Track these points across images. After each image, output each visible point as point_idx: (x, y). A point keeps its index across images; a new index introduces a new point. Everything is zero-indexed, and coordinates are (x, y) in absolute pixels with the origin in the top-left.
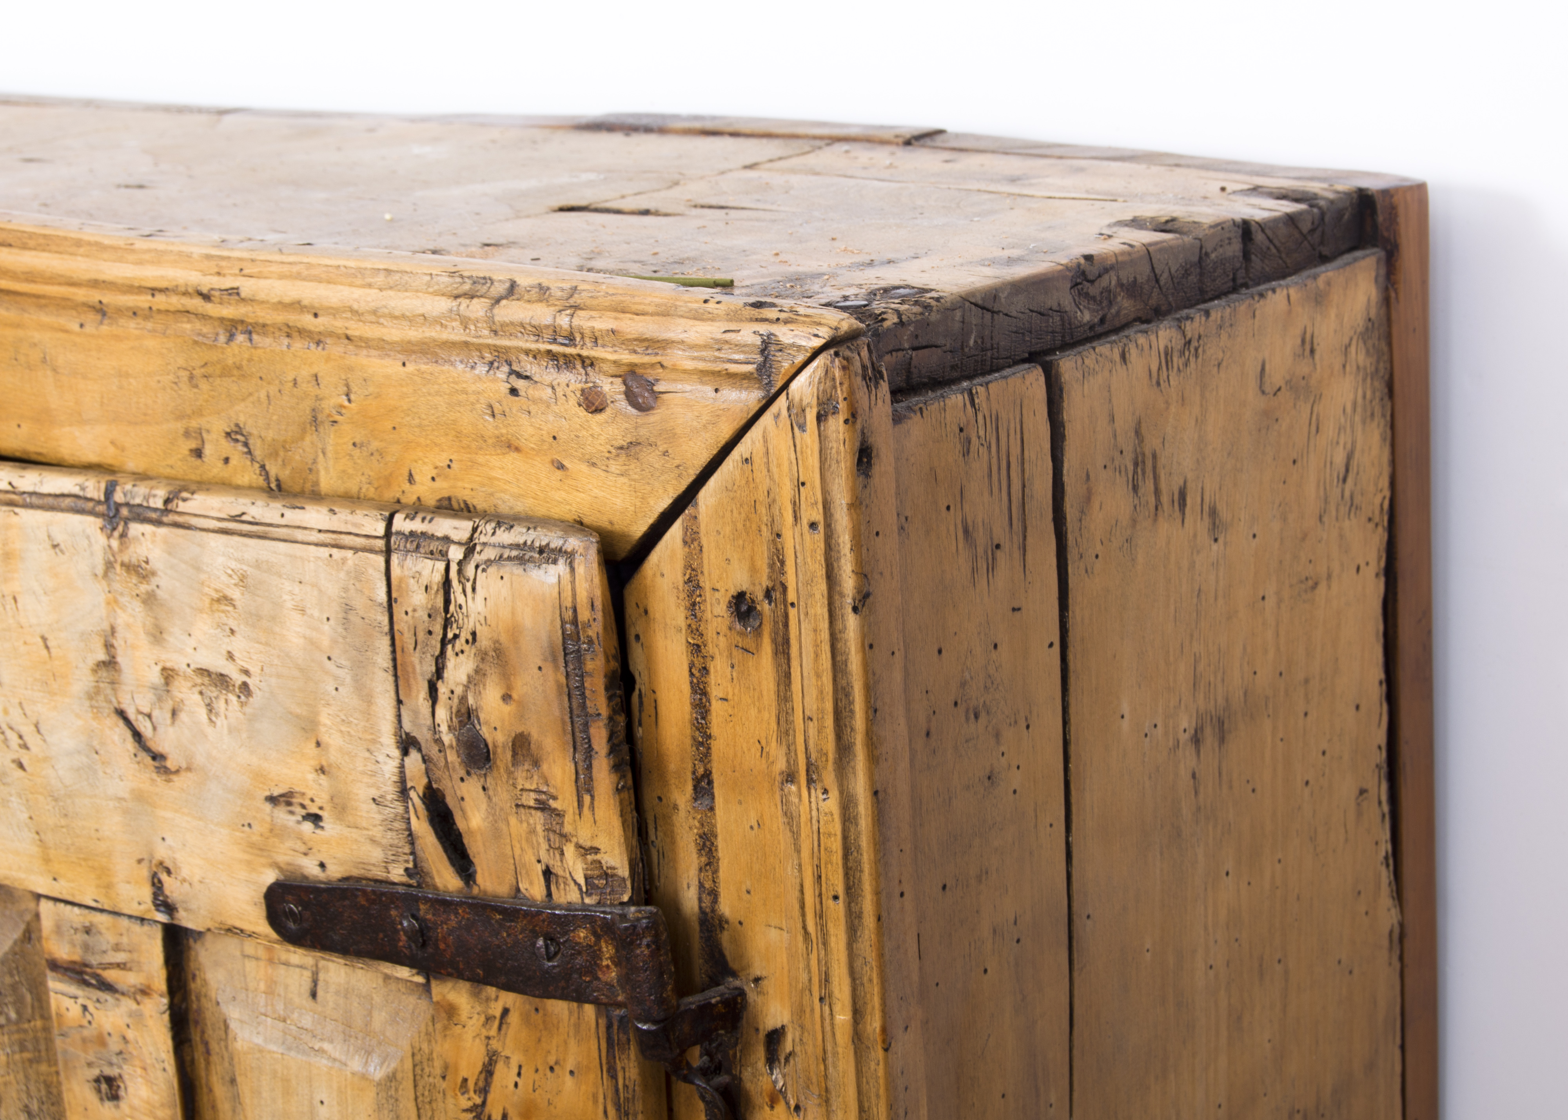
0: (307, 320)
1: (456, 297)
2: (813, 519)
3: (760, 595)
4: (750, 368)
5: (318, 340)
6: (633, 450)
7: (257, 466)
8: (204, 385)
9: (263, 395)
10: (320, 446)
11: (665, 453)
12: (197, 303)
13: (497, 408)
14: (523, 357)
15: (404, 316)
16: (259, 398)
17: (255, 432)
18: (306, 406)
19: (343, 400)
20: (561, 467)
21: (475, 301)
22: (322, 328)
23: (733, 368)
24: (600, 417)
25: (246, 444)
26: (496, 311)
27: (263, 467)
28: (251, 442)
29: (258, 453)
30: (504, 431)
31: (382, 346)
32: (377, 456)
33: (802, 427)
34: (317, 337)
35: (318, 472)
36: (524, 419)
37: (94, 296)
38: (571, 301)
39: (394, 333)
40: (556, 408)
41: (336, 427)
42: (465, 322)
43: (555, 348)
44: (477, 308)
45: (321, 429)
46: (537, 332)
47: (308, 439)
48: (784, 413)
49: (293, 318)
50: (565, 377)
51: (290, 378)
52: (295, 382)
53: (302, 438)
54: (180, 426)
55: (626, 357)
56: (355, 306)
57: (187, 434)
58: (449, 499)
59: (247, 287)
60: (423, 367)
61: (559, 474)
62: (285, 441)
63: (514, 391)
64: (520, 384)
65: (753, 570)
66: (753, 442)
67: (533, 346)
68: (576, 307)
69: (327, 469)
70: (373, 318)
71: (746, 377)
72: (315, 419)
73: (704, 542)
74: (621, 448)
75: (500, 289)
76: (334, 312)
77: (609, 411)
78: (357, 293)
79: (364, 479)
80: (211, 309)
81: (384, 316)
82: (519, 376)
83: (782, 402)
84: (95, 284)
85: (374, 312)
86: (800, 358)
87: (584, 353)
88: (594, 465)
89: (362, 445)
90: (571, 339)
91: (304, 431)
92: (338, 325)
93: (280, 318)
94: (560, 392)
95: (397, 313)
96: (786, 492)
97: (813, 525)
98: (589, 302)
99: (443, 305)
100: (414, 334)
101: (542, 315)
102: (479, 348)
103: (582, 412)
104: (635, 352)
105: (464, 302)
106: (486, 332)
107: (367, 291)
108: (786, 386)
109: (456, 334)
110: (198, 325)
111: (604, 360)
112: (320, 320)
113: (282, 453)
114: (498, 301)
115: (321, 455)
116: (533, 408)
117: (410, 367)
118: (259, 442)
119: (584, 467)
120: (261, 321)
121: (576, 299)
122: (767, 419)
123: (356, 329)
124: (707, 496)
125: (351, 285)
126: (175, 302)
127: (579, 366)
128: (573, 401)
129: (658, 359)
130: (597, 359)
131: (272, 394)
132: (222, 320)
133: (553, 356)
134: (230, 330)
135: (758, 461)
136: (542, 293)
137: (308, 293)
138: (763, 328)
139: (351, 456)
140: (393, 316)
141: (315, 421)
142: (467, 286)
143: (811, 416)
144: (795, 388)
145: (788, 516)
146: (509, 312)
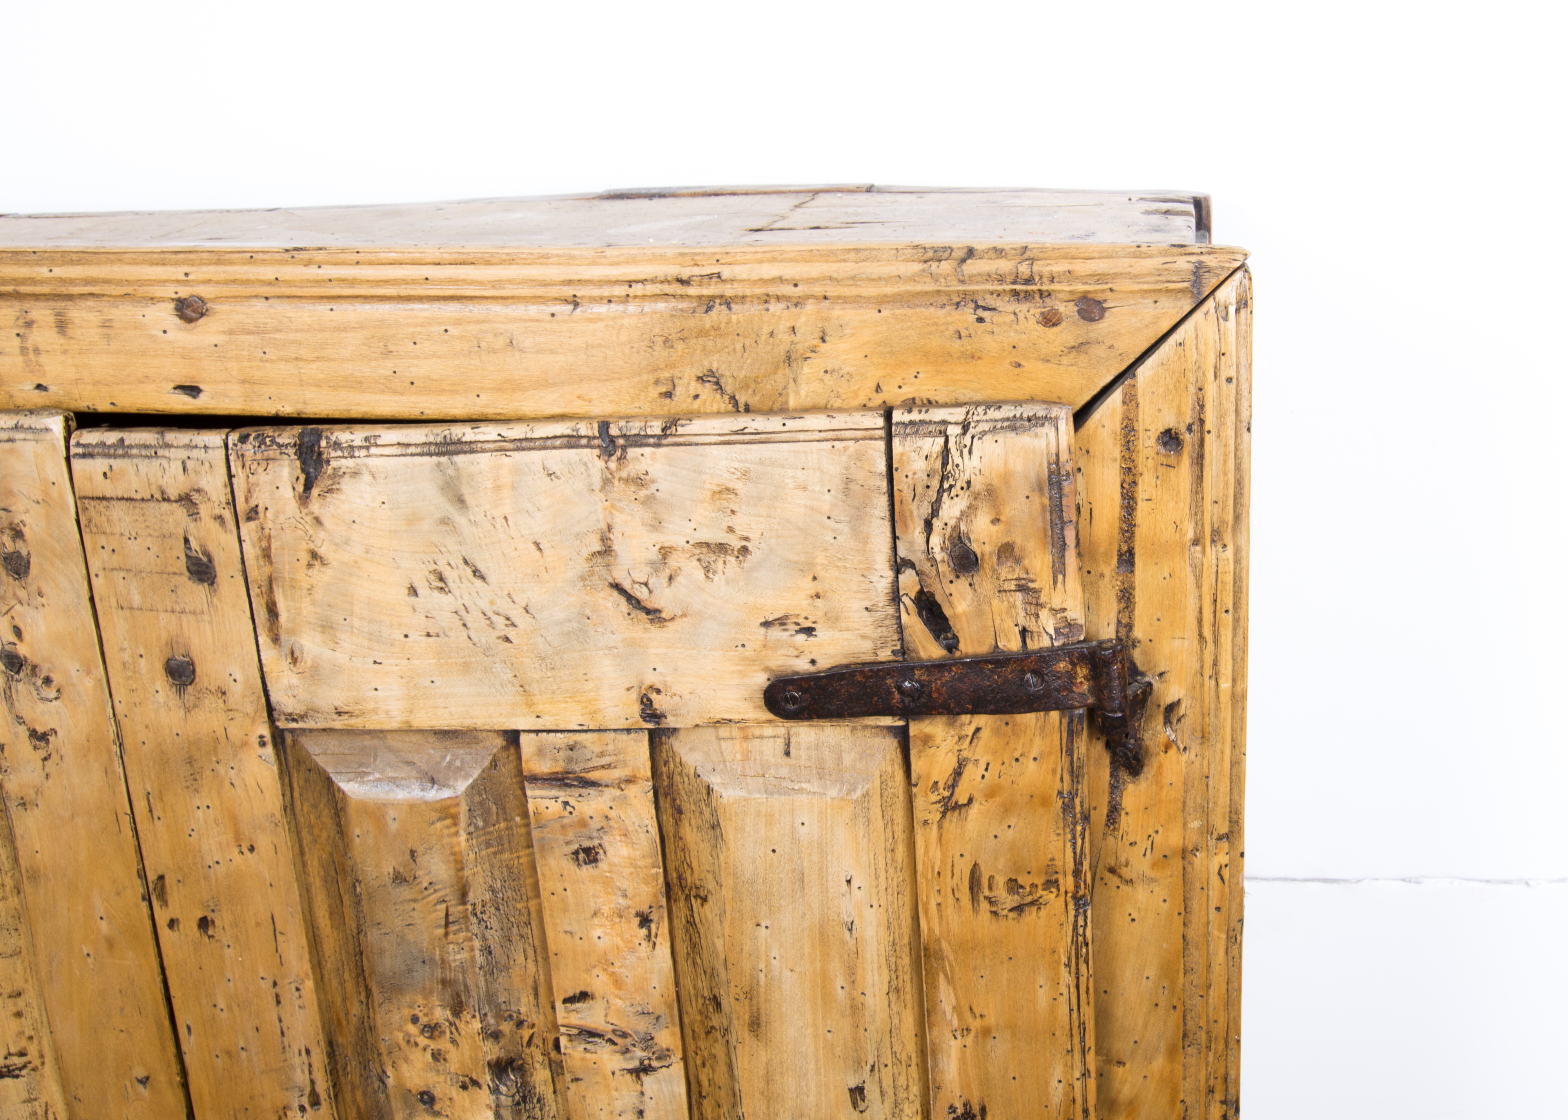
0: (787, 290)
1: (926, 262)
2: (1229, 376)
3: (1183, 428)
4: (1186, 285)
5: (797, 303)
6: (1083, 348)
7: (726, 398)
8: (680, 346)
9: (739, 347)
10: (791, 376)
11: (1111, 347)
12: (675, 288)
13: (964, 333)
14: (988, 296)
15: (880, 279)
16: (734, 350)
17: (728, 373)
18: (782, 349)
19: (818, 342)
20: (1019, 365)
21: (943, 262)
22: (801, 294)
23: (1171, 286)
24: (1055, 329)
25: (717, 383)
26: (964, 267)
27: (733, 398)
28: (722, 382)
29: (729, 389)
30: (969, 348)
31: (857, 301)
32: (847, 377)
33: (1226, 319)
34: (795, 301)
35: (788, 394)
36: (988, 338)
37: (569, 291)
38: (1026, 256)
39: (872, 291)
40: (1018, 328)
41: (809, 361)
42: (935, 278)
43: (1018, 287)
44: (946, 267)
45: (794, 365)
46: (1001, 279)
47: (780, 372)
48: (1213, 310)
49: (772, 290)
51: (766, 330)
52: (772, 334)
53: (775, 373)
54: (651, 378)
55: (1081, 288)
56: (835, 275)
57: (657, 382)
58: (914, 399)
59: (726, 273)
60: (897, 312)
61: (1017, 370)
62: (758, 377)
63: (980, 320)
64: (986, 314)
65: (1179, 413)
66: (1186, 332)
67: (1000, 288)
68: (1033, 260)
69: (797, 393)
70: (852, 282)
71: (1182, 291)
72: (789, 358)
73: (1141, 400)
74: (1073, 347)
75: (961, 254)
76: (813, 281)
77: (1064, 324)
78: (835, 266)
79: (832, 395)
80: (692, 291)
81: (861, 280)
82: (985, 309)
83: (1210, 304)
84: (569, 282)
85: (853, 278)
86: (1225, 275)
87: (1044, 288)
88: (1048, 361)
89: (833, 371)
90: (1029, 281)
91: (777, 367)
92: (818, 290)
93: (759, 291)
94: (1021, 316)
95: (874, 277)
96: (1211, 360)
97: (1229, 380)
98: (1041, 255)
99: (917, 267)
100: (889, 290)
101: (1005, 266)
102: (948, 294)
103: (1040, 328)
104: (1086, 283)
105: (934, 265)
106: (955, 283)
107: (844, 264)
108: (1213, 292)
109: (931, 287)
110: (673, 303)
111: (1059, 291)
112: (800, 288)
113: (753, 386)
114: (963, 261)
115: (792, 383)
116: (996, 330)
117: (885, 313)
118: (730, 380)
119: (1040, 365)
120: (741, 294)
121: (1028, 254)
122: (1198, 315)
123: (832, 291)
124: (1144, 372)
125: (827, 261)
126: (650, 289)
127: (1037, 296)
128: (1032, 321)
129: (1110, 286)
130: (1054, 291)
131: (747, 344)
132: (700, 297)
133: (1015, 293)
134: (709, 304)
135: (1190, 344)
136: (999, 252)
137: (789, 271)
138: (1194, 259)
139: (822, 380)
140: (870, 280)
141: (789, 359)
142: (930, 254)
143: (1232, 309)
144: (1221, 294)
145: (1210, 376)
146: (972, 267)
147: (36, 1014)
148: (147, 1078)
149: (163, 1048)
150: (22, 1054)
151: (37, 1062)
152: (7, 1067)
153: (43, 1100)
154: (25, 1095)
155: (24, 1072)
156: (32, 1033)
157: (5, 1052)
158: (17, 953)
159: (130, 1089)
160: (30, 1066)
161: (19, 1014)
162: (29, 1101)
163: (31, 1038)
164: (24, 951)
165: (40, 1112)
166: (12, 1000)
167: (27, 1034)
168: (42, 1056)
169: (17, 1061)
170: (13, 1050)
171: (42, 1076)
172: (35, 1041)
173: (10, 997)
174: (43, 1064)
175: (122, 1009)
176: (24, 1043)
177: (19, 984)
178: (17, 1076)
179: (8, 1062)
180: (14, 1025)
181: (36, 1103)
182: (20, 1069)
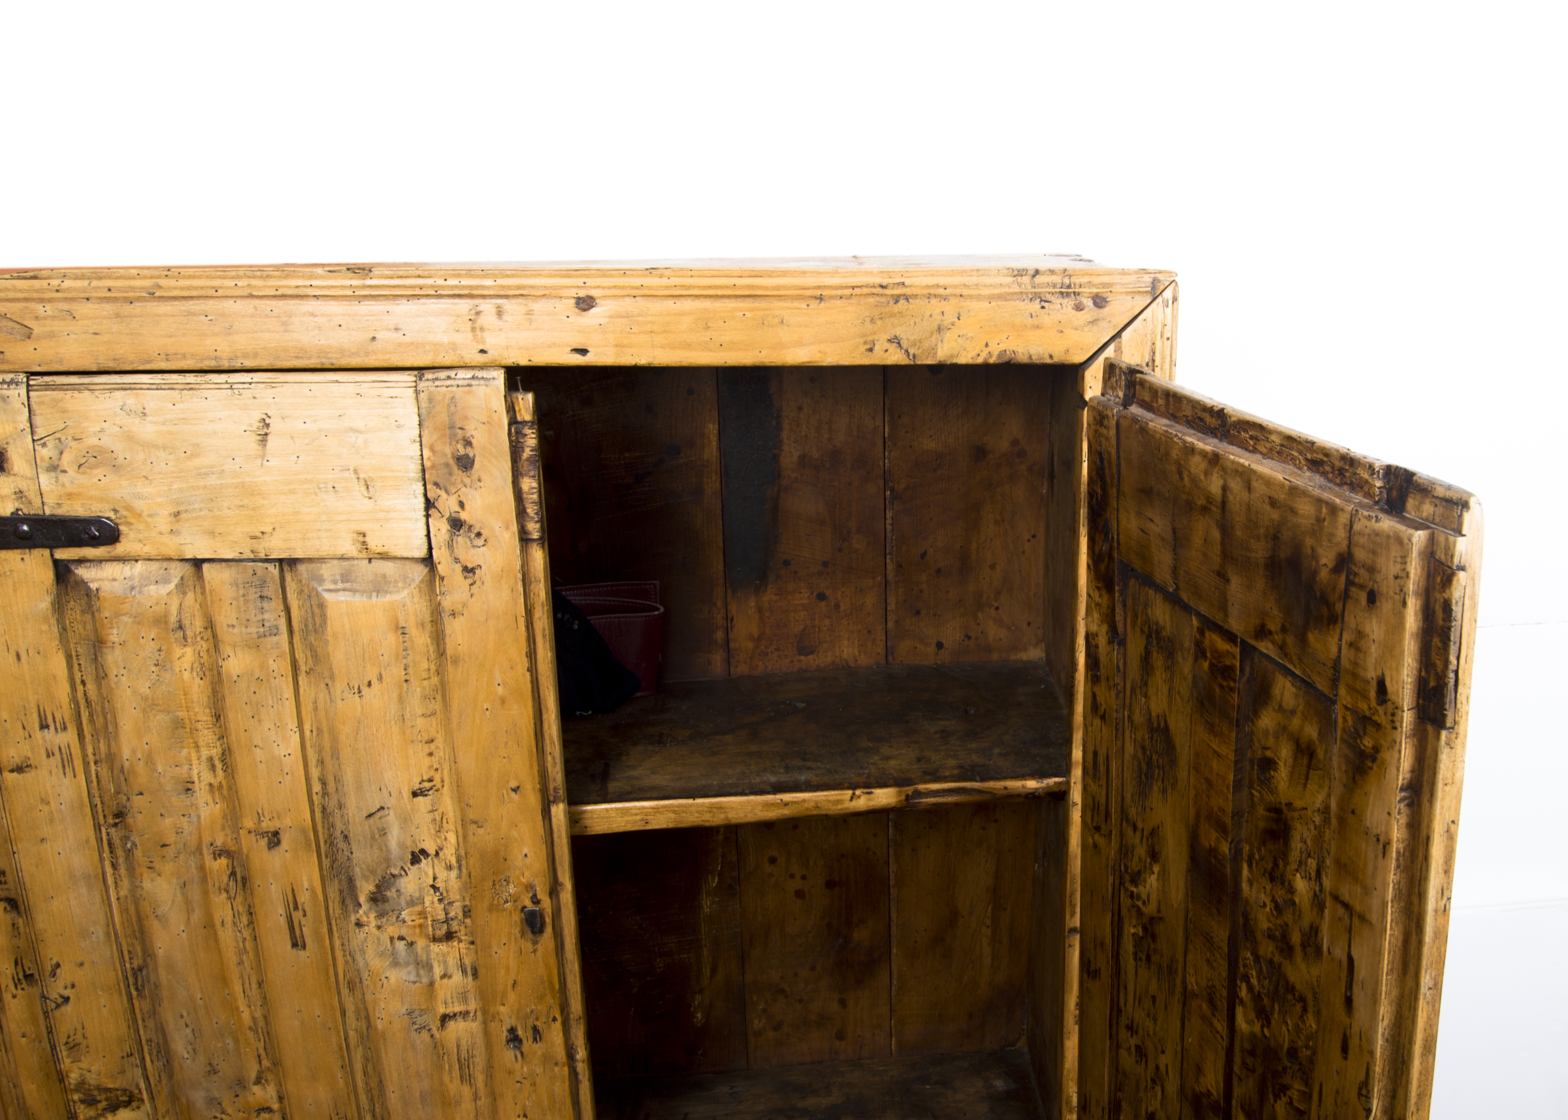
0: (941, 291)
1: (1014, 276)
3: (1144, 365)
4: (1148, 289)
5: (946, 298)
6: (1095, 322)
7: (903, 351)
8: (879, 322)
9: (912, 322)
10: (940, 339)
11: (1110, 322)
12: (879, 291)
13: (1034, 315)
14: (1047, 295)
15: (991, 286)
16: (910, 324)
17: (905, 337)
18: (935, 325)
19: (956, 320)
20: (1062, 332)
21: (1023, 277)
22: (947, 293)
23: (1141, 290)
24: (1081, 312)
25: (899, 343)
26: (1035, 279)
27: (907, 351)
28: (901, 342)
29: (905, 346)
30: (1036, 322)
31: (979, 298)
32: (970, 339)
33: (1167, 306)
35: (937, 349)
36: (1046, 317)
37: (818, 293)
38: (1066, 274)
39: (986, 292)
40: (1062, 312)
41: (950, 331)
42: (1019, 285)
43: (1063, 290)
44: (1026, 279)
45: (942, 332)
46: (1054, 286)
47: (934, 337)
48: (1161, 302)
49: (933, 291)
50: (1065, 301)
51: (928, 313)
52: (931, 316)
53: (931, 337)
54: (862, 340)
55: (1095, 290)
56: (965, 284)
57: (865, 343)
58: (1005, 351)
59: (908, 282)
60: (999, 303)
61: (1060, 335)
62: (921, 339)
63: (1043, 307)
64: (1046, 305)
65: (1143, 357)
66: (1147, 313)
67: (1054, 290)
68: (1070, 276)
69: (942, 348)
70: (975, 287)
71: (1146, 292)
73: (1123, 349)
74: (1090, 322)
75: (1031, 272)
76: (955, 287)
77: (1086, 310)
78: (967, 279)
79: (961, 349)
80: (887, 292)
81: (981, 286)
82: (1046, 301)
83: (1160, 299)
84: (819, 287)
85: (977, 285)
86: (1167, 283)
87: (1076, 290)
88: (1077, 329)
89: (963, 336)
90: (1069, 287)
91: (932, 334)
92: (958, 291)
93: (926, 292)
94: (1064, 305)
95: (987, 284)
96: (1159, 328)
97: (1168, 339)
98: (1074, 273)
99: (1010, 279)
100: (996, 291)
101: (1057, 279)
102: (1027, 294)
103: (1074, 312)
104: (1098, 288)
105: (1019, 278)
106: (1030, 288)
107: (971, 278)
108: (1161, 293)
109: (1015, 290)
110: (878, 299)
111: (1084, 292)
112: (947, 290)
113: (918, 344)
114: (1034, 276)
115: (940, 342)
116: (1051, 313)
117: (993, 304)
119: (1073, 331)
120: (915, 294)
121: (1068, 273)
122: (1154, 305)
123: (965, 292)
124: (1125, 334)
125: (964, 276)
126: (866, 291)
127: (1072, 295)
128: (1070, 308)
129: (1110, 289)
130: (1081, 292)
131: (917, 321)
132: (892, 296)
133: (1062, 293)
134: (897, 299)
135: (1149, 320)
136: (1052, 272)
137: (942, 281)
138: (1152, 276)
139: (956, 341)
140: (986, 286)
141: (939, 329)
142: (1016, 273)
143: (1170, 302)
144: (1164, 294)
145: (1159, 337)
146: (1038, 279)
147: (442, 754)
148: (518, 787)
149: (531, 766)
150: (430, 780)
151: (439, 785)
152: (420, 789)
153: (440, 811)
154: (430, 808)
155: (430, 793)
156: (438, 766)
157: (420, 779)
158: (433, 714)
159: (505, 796)
160: (435, 788)
161: (431, 754)
162: (432, 811)
163: (437, 770)
164: (438, 712)
165: (438, 818)
166: (427, 745)
167: (435, 767)
168: (443, 781)
169: (427, 785)
170: (425, 778)
171: (442, 794)
172: (439, 771)
173: (426, 743)
174: (443, 786)
175: (506, 743)
176: (432, 773)
177: (433, 734)
178: (426, 795)
179: (421, 786)
180: (427, 761)
181: (436, 813)
182: (428, 790)
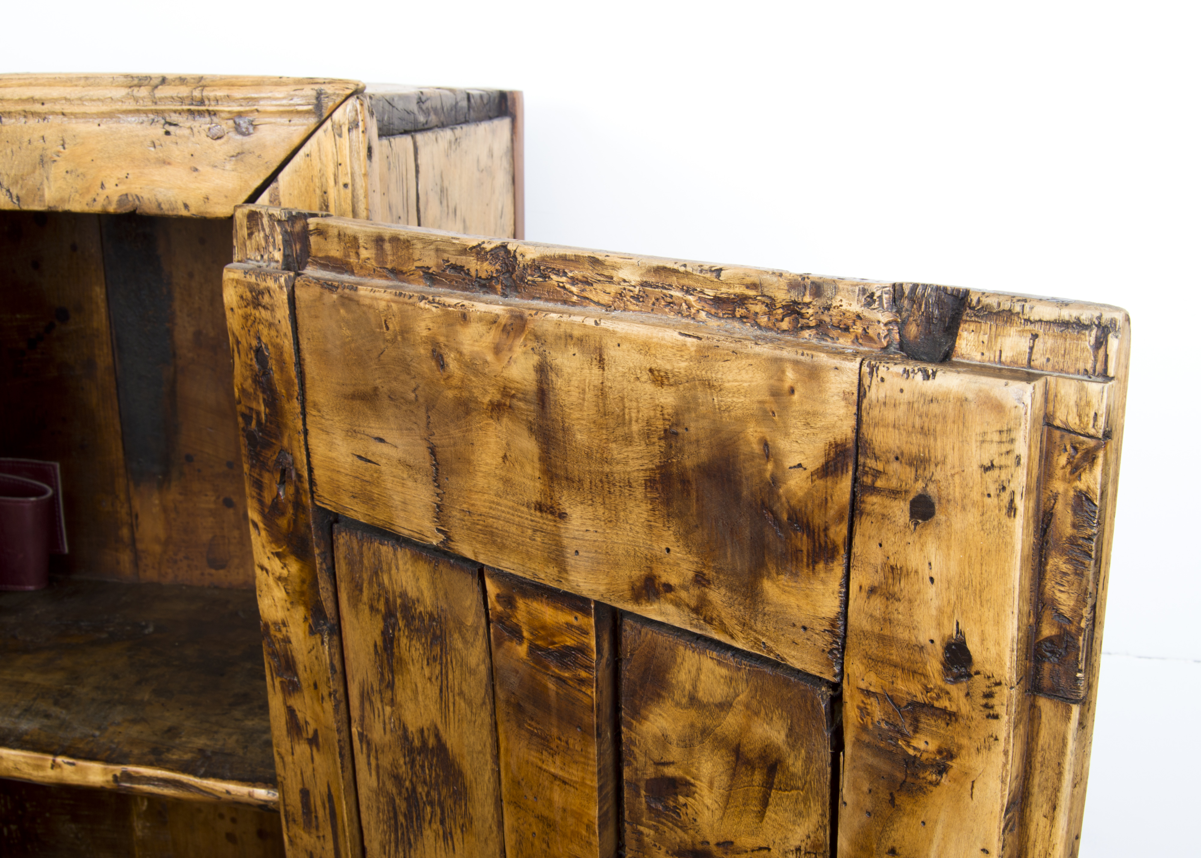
0: (38, 107)
1: (130, 87)
2: (345, 182)
4: (310, 107)
6: (240, 157)
7: (4, 191)
9: (9, 151)
10: (45, 175)
11: (259, 156)
13: (157, 143)
14: (173, 114)
15: (99, 100)
16: (6, 154)
18: (36, 155)
19: (60, 148)
20: (196, 170)
21: (142, 88)
22: (47, 111)
23: (300, 108)
24: (219, 142)
26: (156, 91)
27: (8, 191)
29: (5, 184)
30: (161, 155)
31: (86, 117)
32: (81, 177)
33: (340, 136)
34: (43, 116)
35: (43, 189)
36: (174, 147)
38: (201, 84)
39: (93, 108)
40: (193, 139)
41: (55, 163)
42: (136, 100)
43: (193, 108)
44: (144, 92)
45: (46, 166)
46: (182, 100)
47: (37, 172)
48: (330, 128)
49: (29, 107)
51: (26, 140)
52: (30, 142)
53: (34, 172)
55: (235, 108)
56: (68, 97)
58: (127, 195)
60: (111, 125)
61: (195, 174)
62: (23, 175)
63: (167, 133)
64: (171, 129)
66: (311, 145)
67: (179, 108)
68: (204, 86)
69: (49, 188)
70: (80, 102)
71: (308, 112)
72: (42, 160)
74: (233, 156)
75: (156, 81)
76: (55, 101)
77: (225, 138)
78: (69, 90)
79: (73, 190)
81: (87, 100)
82: (171, 124)
83: (328, 124)
85: (80, 99)
86: (338, 100)
87: (211, 108)
88: (216, 167)
89: (72, 171)
90: (202, 102)
91: (35, 168)
92: (58, 108)
93: (20, 108)
94: (195, 130)
95: (94, 98)
96: (330, 170)
97: (346, 186)
98: (211, 83)
100: (104, 108)
101: (184, 91)
102: (146, 113)
103: (209, 140)
104: (241, 105)
105: (136, 89)
106: (150, 103)
107: (75, 88)
108: (330, 115)
109: (131, 105)
111: (222, 111)
112: (45, 106)
113: (20, 182)
114: (156, 87)
115: (45, 180)
116: (179, 141)
117: (103, 127)
118: (6, 178)
119: (209, 169)
120: (7, 110)
121: (203, 82)
122: (320, 132)
123: (68, 109)
124: (283, 176)
125: (64, 86)
127: (207, 115)
128: (204, 134)
129: (256, 107)
130: (218, 111)
131: (14, 149)
133: (190, 112)
135: (315, 155)
136: (182, 80)
137: (38, 92)
138: (316, 87)
139: (65, 178)
140: (92, 100)
141: (42, 162)
142: (136, 82)
143: (345, 129)
144: (337, 115)
145: (331, 182)
146: (163, 92)
